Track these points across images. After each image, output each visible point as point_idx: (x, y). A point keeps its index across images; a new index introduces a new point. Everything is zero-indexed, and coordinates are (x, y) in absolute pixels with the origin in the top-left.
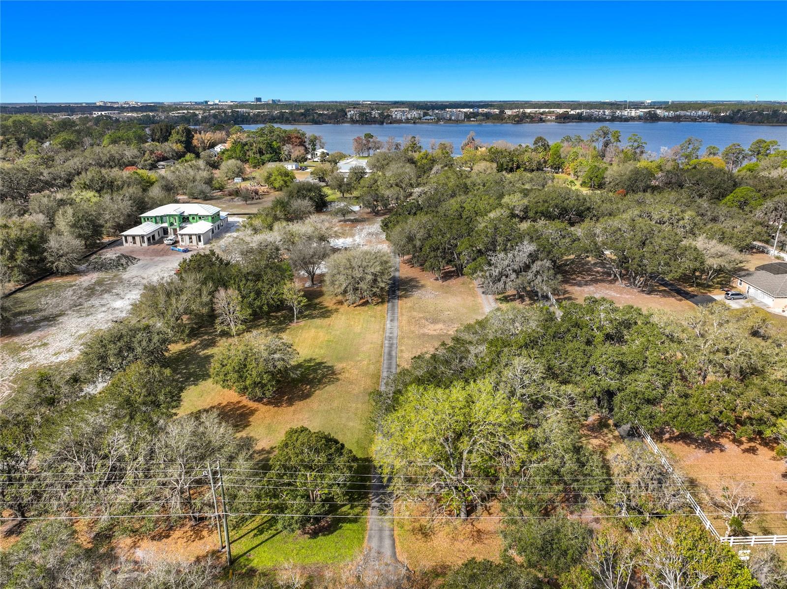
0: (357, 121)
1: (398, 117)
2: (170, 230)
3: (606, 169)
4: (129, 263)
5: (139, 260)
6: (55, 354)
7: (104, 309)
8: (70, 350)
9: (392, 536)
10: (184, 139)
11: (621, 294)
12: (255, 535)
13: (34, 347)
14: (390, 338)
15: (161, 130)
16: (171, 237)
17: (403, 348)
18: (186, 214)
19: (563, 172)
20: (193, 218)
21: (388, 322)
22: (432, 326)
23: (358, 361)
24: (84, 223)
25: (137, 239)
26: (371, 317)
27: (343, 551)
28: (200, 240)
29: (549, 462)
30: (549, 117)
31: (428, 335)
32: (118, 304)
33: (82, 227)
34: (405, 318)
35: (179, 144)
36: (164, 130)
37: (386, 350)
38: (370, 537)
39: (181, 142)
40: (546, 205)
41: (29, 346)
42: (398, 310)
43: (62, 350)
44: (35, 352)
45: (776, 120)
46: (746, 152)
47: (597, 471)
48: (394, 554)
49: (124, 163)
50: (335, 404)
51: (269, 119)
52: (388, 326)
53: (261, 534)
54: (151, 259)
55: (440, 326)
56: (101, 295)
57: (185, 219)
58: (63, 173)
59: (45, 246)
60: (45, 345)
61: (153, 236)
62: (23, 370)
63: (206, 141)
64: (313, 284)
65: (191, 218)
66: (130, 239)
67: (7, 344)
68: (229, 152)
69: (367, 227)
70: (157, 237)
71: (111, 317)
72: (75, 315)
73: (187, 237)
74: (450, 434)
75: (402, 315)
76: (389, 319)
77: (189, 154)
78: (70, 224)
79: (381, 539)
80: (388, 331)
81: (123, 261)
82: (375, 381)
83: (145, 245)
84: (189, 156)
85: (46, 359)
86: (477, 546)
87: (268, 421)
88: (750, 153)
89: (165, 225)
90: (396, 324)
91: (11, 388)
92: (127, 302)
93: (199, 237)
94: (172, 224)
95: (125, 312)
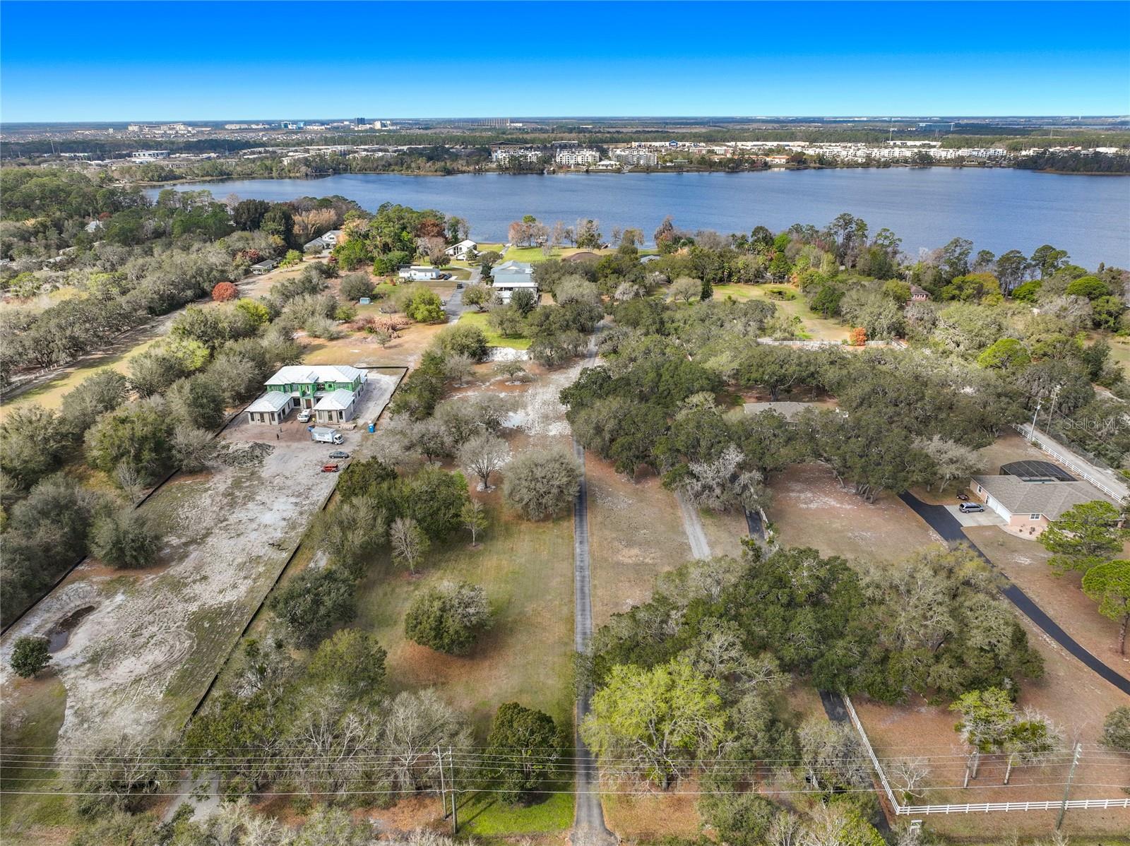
0: (507, 168)
1: (564, 161)
2: (303, 402)
3: (843, 294)
4: (264, 454)
5: (274, 448)
6: (221, 592)
7: (254, 526)
8: (234, 586)
9: (600, 805)
10: (282, 228)
11: (842, 503)
12: (474, 804)
13: (194, 582)
14: (582, 568)
15: (248, 210)
16: (305, 412)
17: (596, 582)
18: (321, 381)
19: (789, 281)
20: (330, 386)
21: (577, 545)
22: (625, 552)
23: (550, 600)
24: (205, 400)
25: (266, 417)
26: (558, 536)
27: (556, 820)
28: (341, 418)
29: (744, 740)
30: (777, 160)
31: (623, 564)
32: (268, 518)
33: (202, 406)
34: (596, 539)
35: (276, 236)
36: (252, 211)
37: (578, 585)
38: (579, 806)
39: (278, 232)
40: (761, 370)
41: (190, 580)
42: (587, 527)
43: (225, 586)
44: (198, 588)
45: (1096, 166)
46: (1029, 261)
47: (788, 748)
48: (603, 822)
49: (215, 278)
50: (531, 657)
51: (383, 166)
52: (578, 550)
53: (480, 802)
54: (288, 447)
55: (635, 551)
56: (245, 504)
57: (319, 387)
58: (143, 301)
59: (172, 443)
60: (205, 578)
61: (284, 411)
62: (194, 613)
63: (310, 226)
64: (486, 487)
65: (327, 386)
66: (257, 417)
67: (163, 577)
68: (346, 252)
69: (541, 391)
70: (287, 411)
71: (265, 538)
72: (224, 536)
73: (326, 414)
74: (654, 717)
75: (592, 534)
76: (578, 541)
77: (291, 251)
78: (188, 401)
79: (589, 806)
80: (578, 558)
81: (257, 452)
82: (568, 627)
83: (276, 422)
84: (292, 254)
85: (212, 598)
86: (678, 814)
87: (464, 679)
88: (1034, 263)
89: (297, 394)
90: (586, 548)
91: (190, 637)
92: (278, 516)
93: (341, 413)
94: (304, 394)
95: (279, 530)
